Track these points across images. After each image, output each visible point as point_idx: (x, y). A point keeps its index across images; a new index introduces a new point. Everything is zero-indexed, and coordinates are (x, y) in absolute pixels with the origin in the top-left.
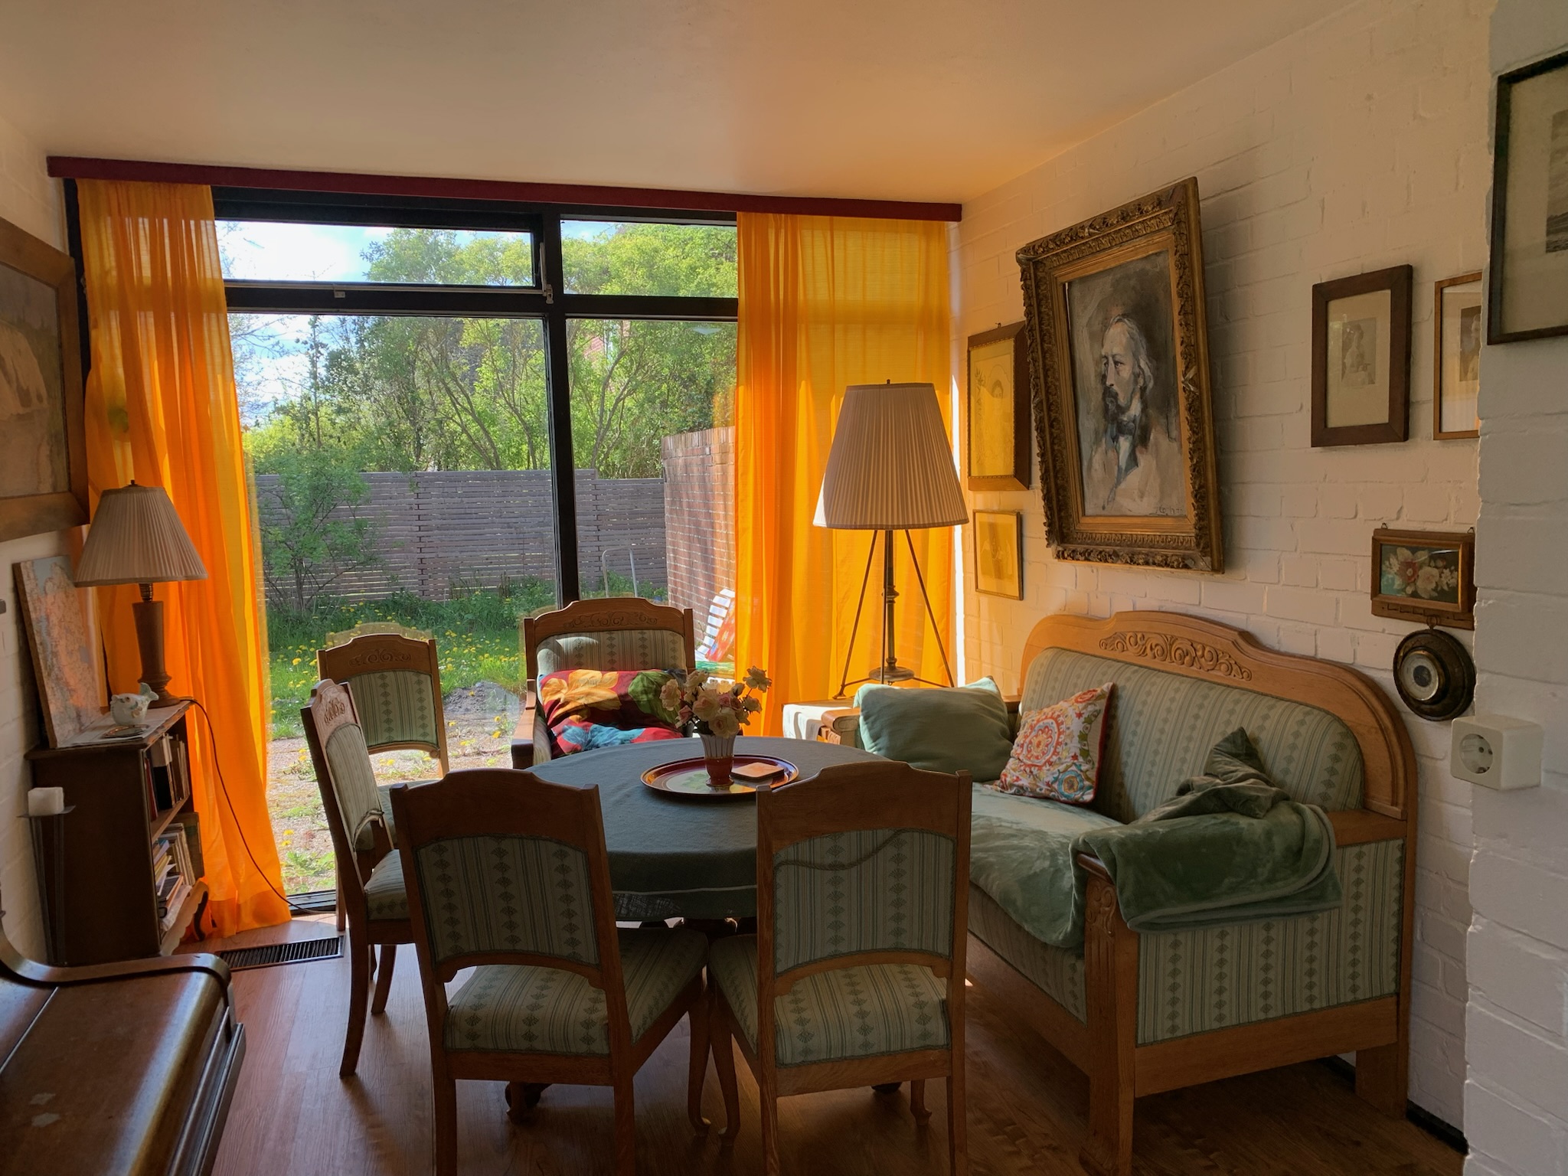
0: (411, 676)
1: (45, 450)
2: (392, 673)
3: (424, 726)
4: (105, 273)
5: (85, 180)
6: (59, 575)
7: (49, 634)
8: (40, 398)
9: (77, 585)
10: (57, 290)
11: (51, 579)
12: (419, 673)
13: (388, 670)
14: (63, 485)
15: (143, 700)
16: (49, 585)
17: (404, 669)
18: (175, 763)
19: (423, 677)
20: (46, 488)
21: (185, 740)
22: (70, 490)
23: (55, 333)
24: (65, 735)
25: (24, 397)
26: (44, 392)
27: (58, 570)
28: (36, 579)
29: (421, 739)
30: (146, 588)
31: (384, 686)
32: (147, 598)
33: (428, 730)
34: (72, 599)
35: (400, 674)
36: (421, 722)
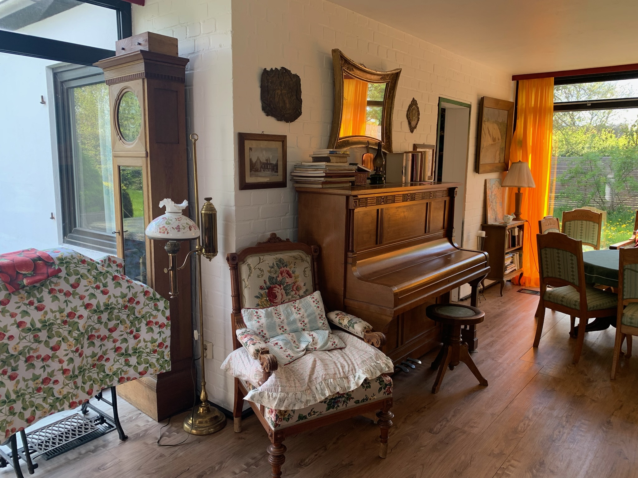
0: (591, 223)
1: (498, 152)
2: (585, 222)
3: (593, 239)
4: (522, 105)
5: (521, 81)
6: (497, 183)
7: (491, 197)
8: (499, 139)
9: (502, 186)
10: (508, 111)
11: (494, 184)
12: (594, 222)
13: (584, 220)
14: (502, 161)
15: (512, 217)
16: (494, 185)
17: (590, 221)
18: (519, 236)
19: (595, 224)
20: (497, 161)
21: (523, 231)
22: (504, 162)
23: (506, 122)
24: (491, 221)
25: (494, 140)
26: (500, 138)
27: (497, 182)
28: (490, 183)
29: (591, 243)
30: (519, 189)
31: (582, 225)
32: (519, 192)
33: (594, 241)
34: (500, 190)
35: (588, 222)
36: (592, 238)
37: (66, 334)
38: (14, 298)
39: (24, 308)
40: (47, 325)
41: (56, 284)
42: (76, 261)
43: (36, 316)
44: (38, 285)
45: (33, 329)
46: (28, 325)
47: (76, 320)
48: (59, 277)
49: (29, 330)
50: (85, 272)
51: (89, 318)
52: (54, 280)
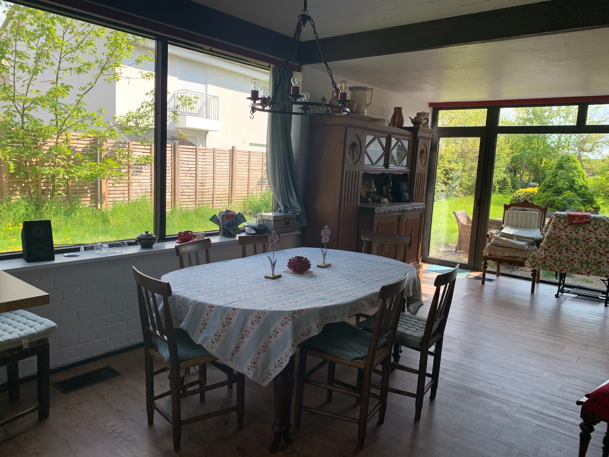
37: (583, 245)
38: (569, 227)
39: (571, 231)
40: (577, 240)
41: (587, 226)
42: (601, 220)
43: (574, 235)
44: (580, 225)
45: (571, 239)
46: (570, 237)
47: (589, 241)
48: (590, 224)
49: (569, 238)
50: (603, 225)
51: (595, 243)
52: (587, 225)
